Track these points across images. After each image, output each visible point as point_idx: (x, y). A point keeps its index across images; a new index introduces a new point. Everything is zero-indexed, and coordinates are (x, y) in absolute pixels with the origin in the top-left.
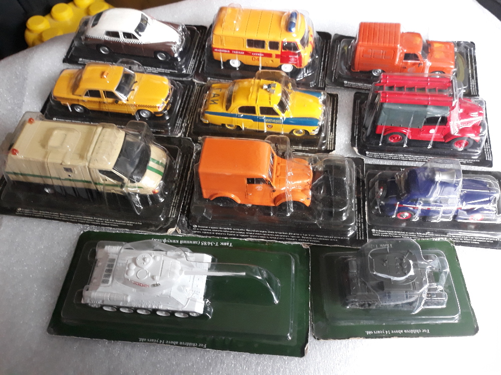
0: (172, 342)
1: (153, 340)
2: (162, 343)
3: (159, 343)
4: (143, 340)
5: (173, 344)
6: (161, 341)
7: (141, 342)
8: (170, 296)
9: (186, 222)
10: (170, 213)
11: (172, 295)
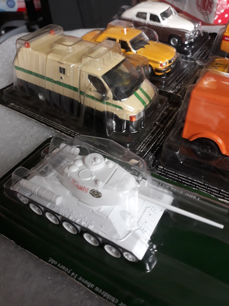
0: (86, 282)
1: (64, 268)
2: (73, 277)
3: (69, 275)
4: (53, 261)
5: (86, 285)
6: (73, 274)
7: (50, 263)
8: (107, 217)
9: (153, 160)
10: (139, 147)
11: (110, 217)
